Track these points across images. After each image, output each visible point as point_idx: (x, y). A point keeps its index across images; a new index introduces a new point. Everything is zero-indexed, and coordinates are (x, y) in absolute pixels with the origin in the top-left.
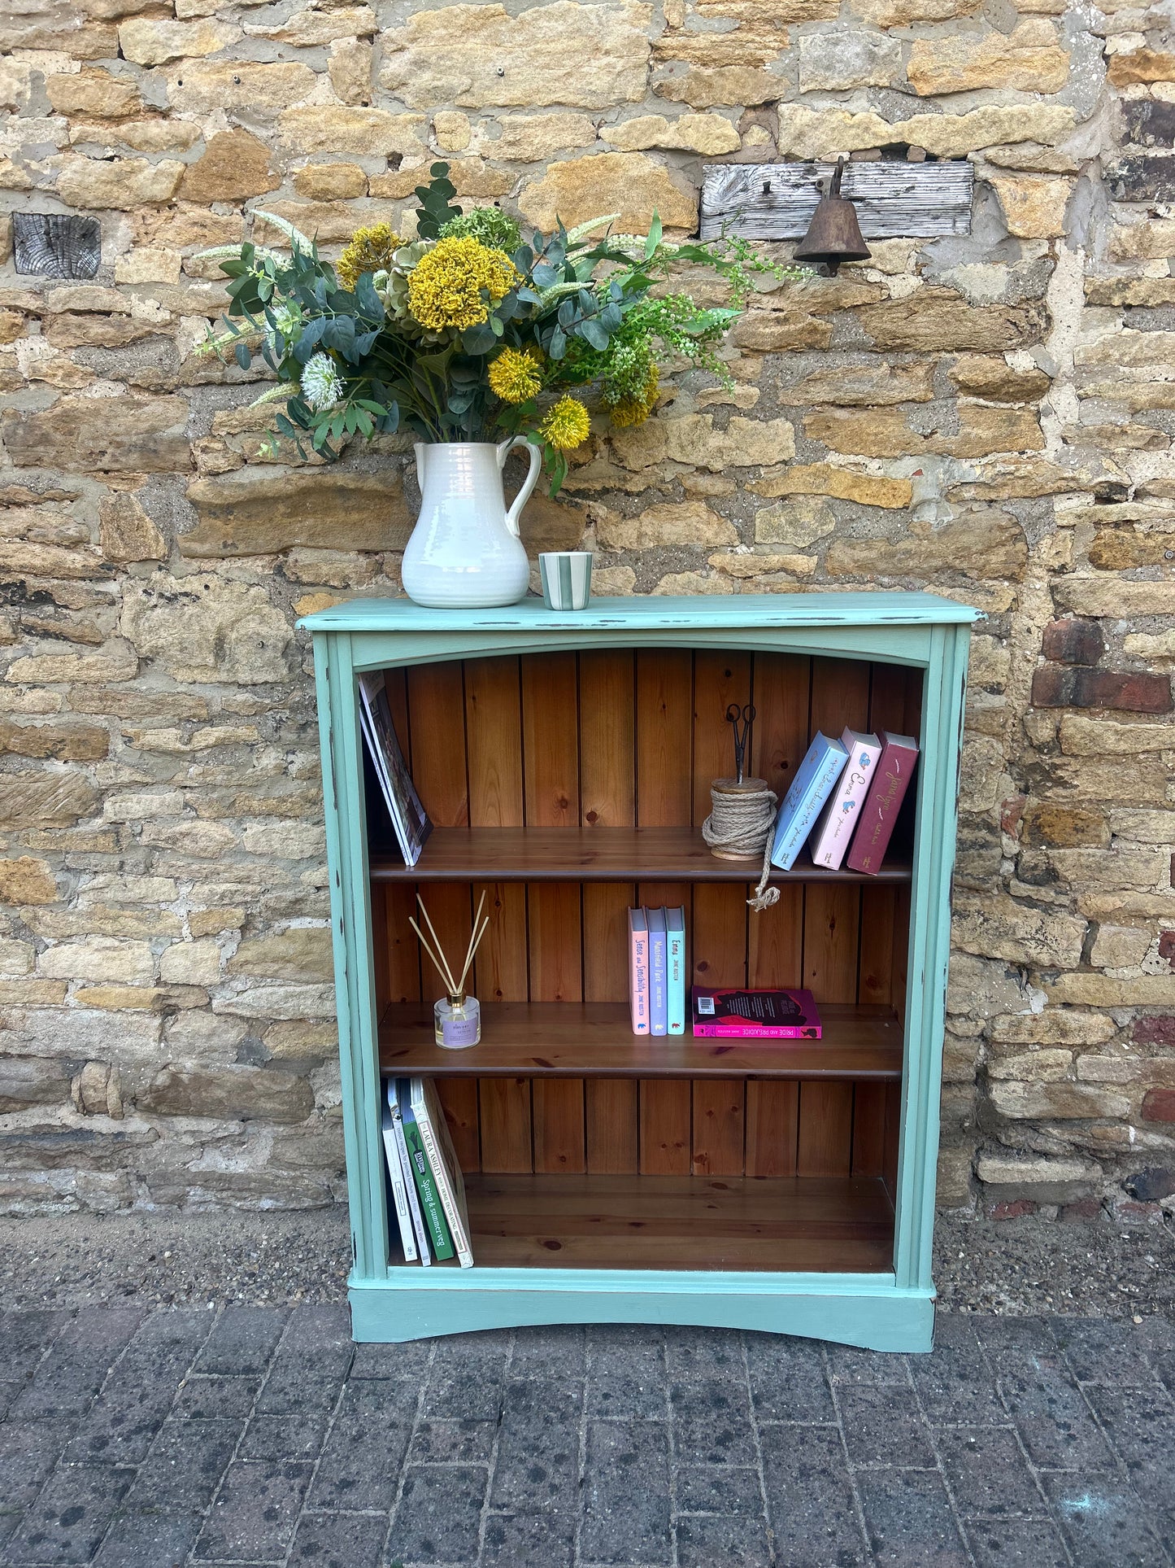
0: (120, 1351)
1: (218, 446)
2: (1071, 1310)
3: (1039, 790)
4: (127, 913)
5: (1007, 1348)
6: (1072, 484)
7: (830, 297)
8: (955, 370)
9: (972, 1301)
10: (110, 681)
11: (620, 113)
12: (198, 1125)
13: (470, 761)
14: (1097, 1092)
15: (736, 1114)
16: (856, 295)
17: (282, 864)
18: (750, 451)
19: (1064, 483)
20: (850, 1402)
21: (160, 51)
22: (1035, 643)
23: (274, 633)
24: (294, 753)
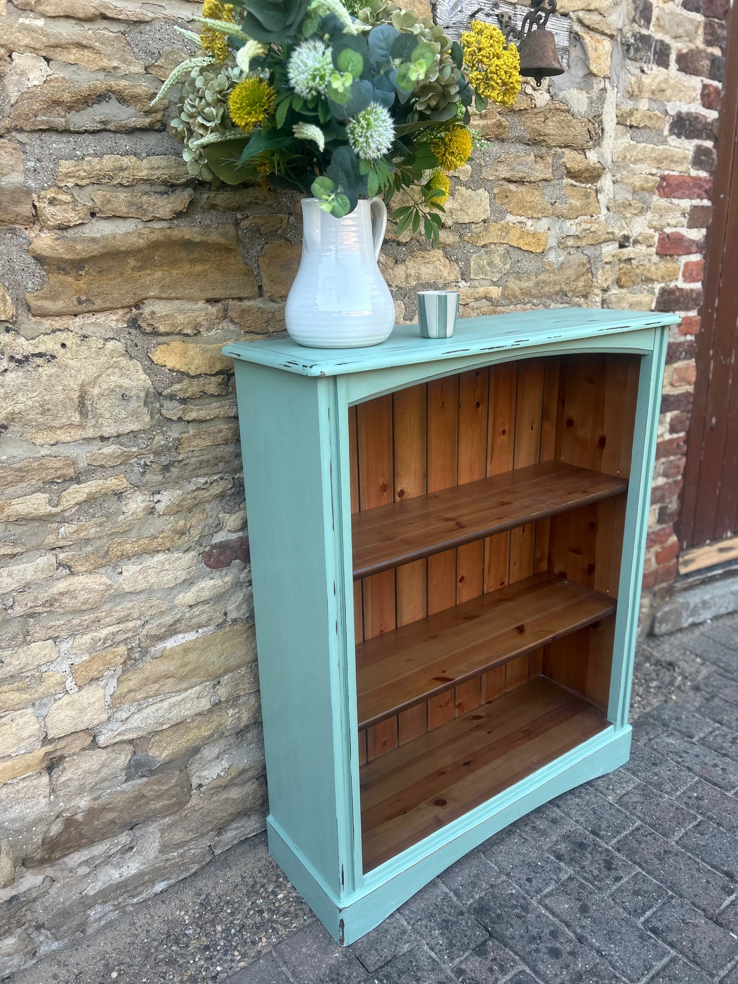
1: (66, 198)
6: (610, 236)
8: (565, 160)
12: (90, 853)
16: (521, 102)
17: (158, 595)
19: (607, 236)
23: (134, 384)
24: (159, 493)
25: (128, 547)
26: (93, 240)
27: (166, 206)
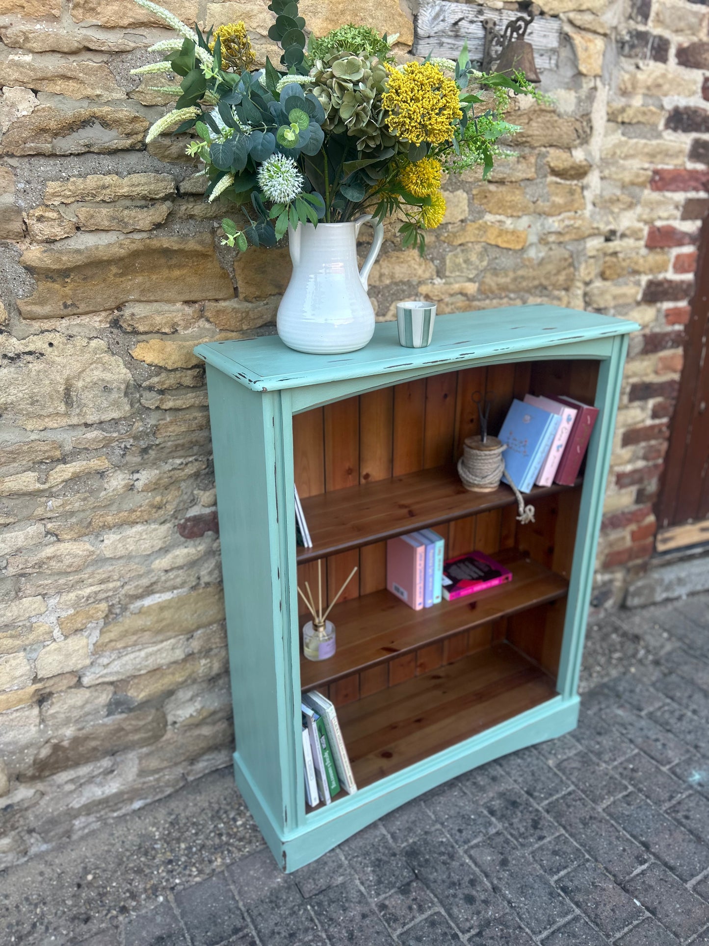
1: (52, 215)
4: (1, 635)
6: (595, 231)
8: (549, 159)
12: (76, 773)
17: (137, 560)
19: (592, 231)
20: (568, 772)
23: (116, 377)
24: (138, 472)
25: (109, 518)
26: (78, 251)
27: (145, 218)
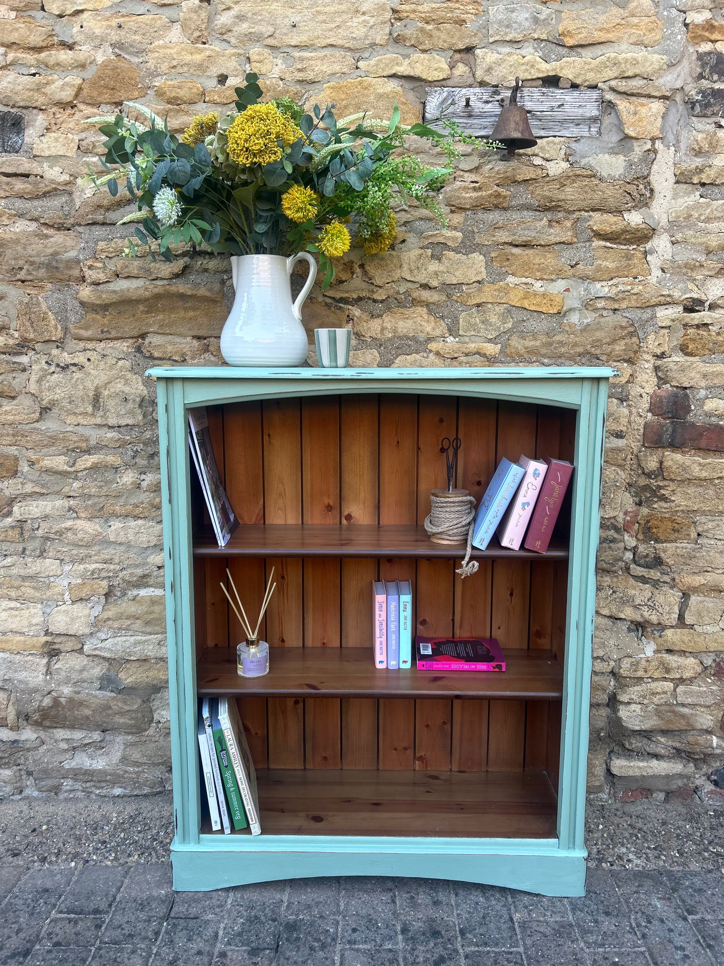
0: (5, 897)
1: (99, 265)
2: (678, 865)
3: (648, 502)
4: (27, 584)
5: (636, 892)
6: (668, 299)
7: (509, 174)
8: (590, 223)
9: (610, 859)
10: (20, 423)
11: (371, 52)
12: (71, 734)
13: (265, 479)
14: (691, 711)
15: (446, 726)
16: (526, 173)
17: (135, 550)
18: (456, 273)
19: (663, 298)
20: (529, 933)
21: (69, 6)
22: (645, 404)
23: (134, 391)
24: (145, 474)
25: (118, 508)
27: (166, 269)
